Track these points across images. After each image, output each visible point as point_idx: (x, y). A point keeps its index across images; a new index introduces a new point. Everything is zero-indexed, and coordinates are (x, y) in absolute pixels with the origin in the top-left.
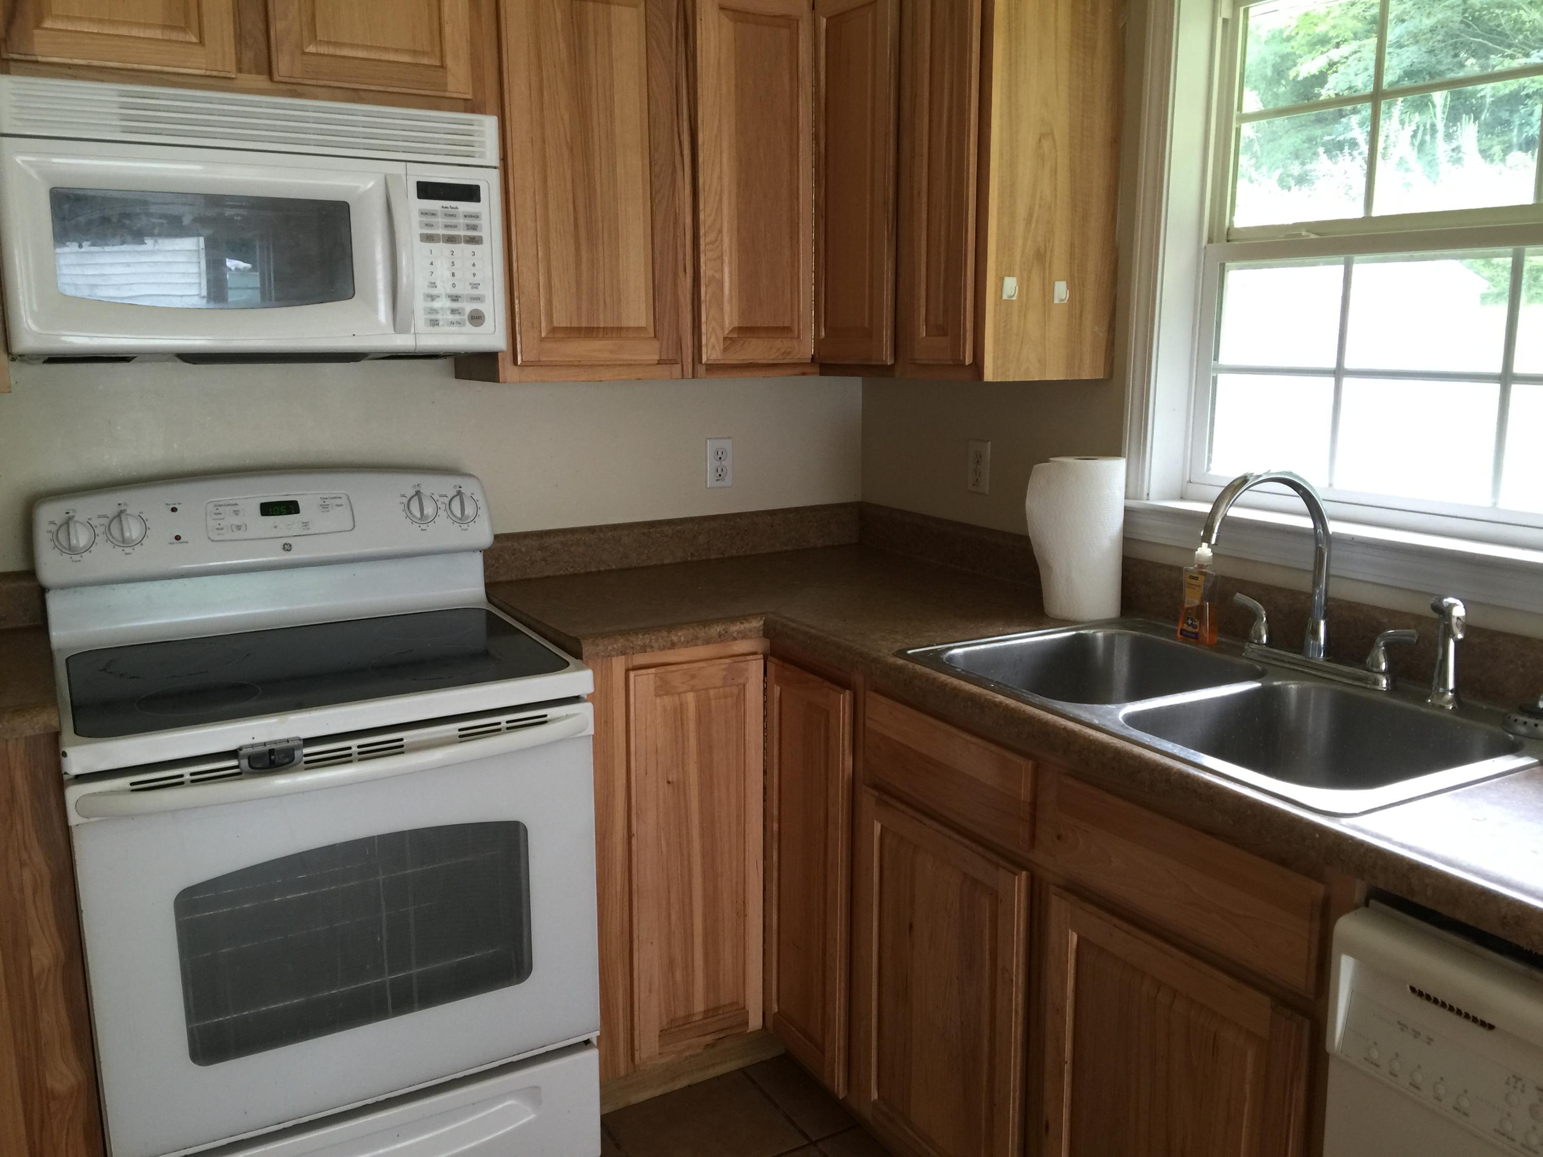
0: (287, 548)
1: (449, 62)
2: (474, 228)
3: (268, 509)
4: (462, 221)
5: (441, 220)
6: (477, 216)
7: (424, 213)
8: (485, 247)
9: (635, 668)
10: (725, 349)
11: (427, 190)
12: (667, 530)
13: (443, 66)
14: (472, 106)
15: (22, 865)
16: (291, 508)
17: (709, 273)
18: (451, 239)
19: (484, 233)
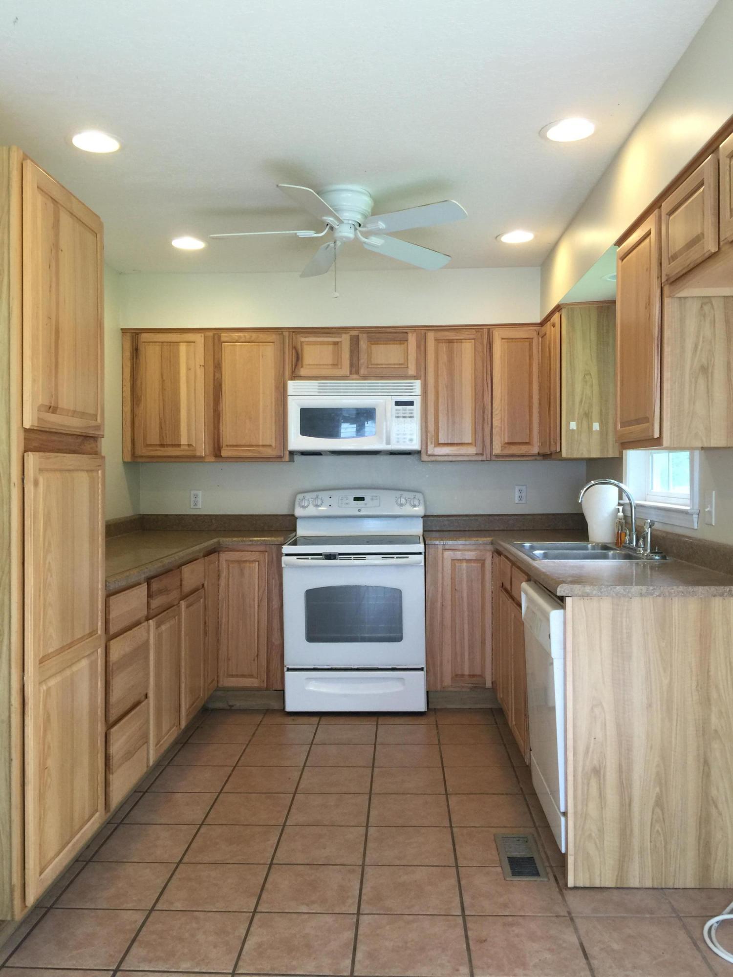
0: (359, 510)
1: (409, 365)
2: (412, 413)
3: (356, 499)
4: (408, 412)
5: (401, 412)
6: (413, 410)
7: (397, 410)
8: (415, 419)
9: (445, 550)
10: (501, 450)
11: (398, 403)
12: (497, 518)
13: (407, 367)
14: (416, 378)
15: (273, 579)
16: (362, 499)
17: (496, 424)
18: (404, 417)
19: (414, 415)
